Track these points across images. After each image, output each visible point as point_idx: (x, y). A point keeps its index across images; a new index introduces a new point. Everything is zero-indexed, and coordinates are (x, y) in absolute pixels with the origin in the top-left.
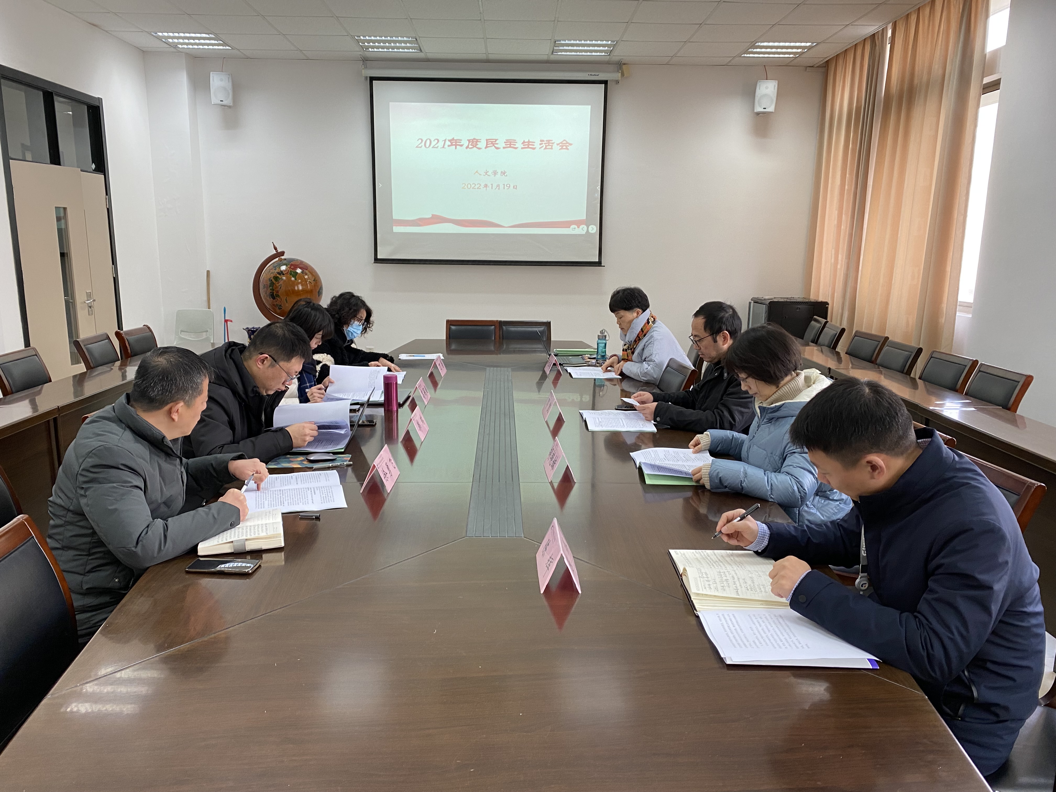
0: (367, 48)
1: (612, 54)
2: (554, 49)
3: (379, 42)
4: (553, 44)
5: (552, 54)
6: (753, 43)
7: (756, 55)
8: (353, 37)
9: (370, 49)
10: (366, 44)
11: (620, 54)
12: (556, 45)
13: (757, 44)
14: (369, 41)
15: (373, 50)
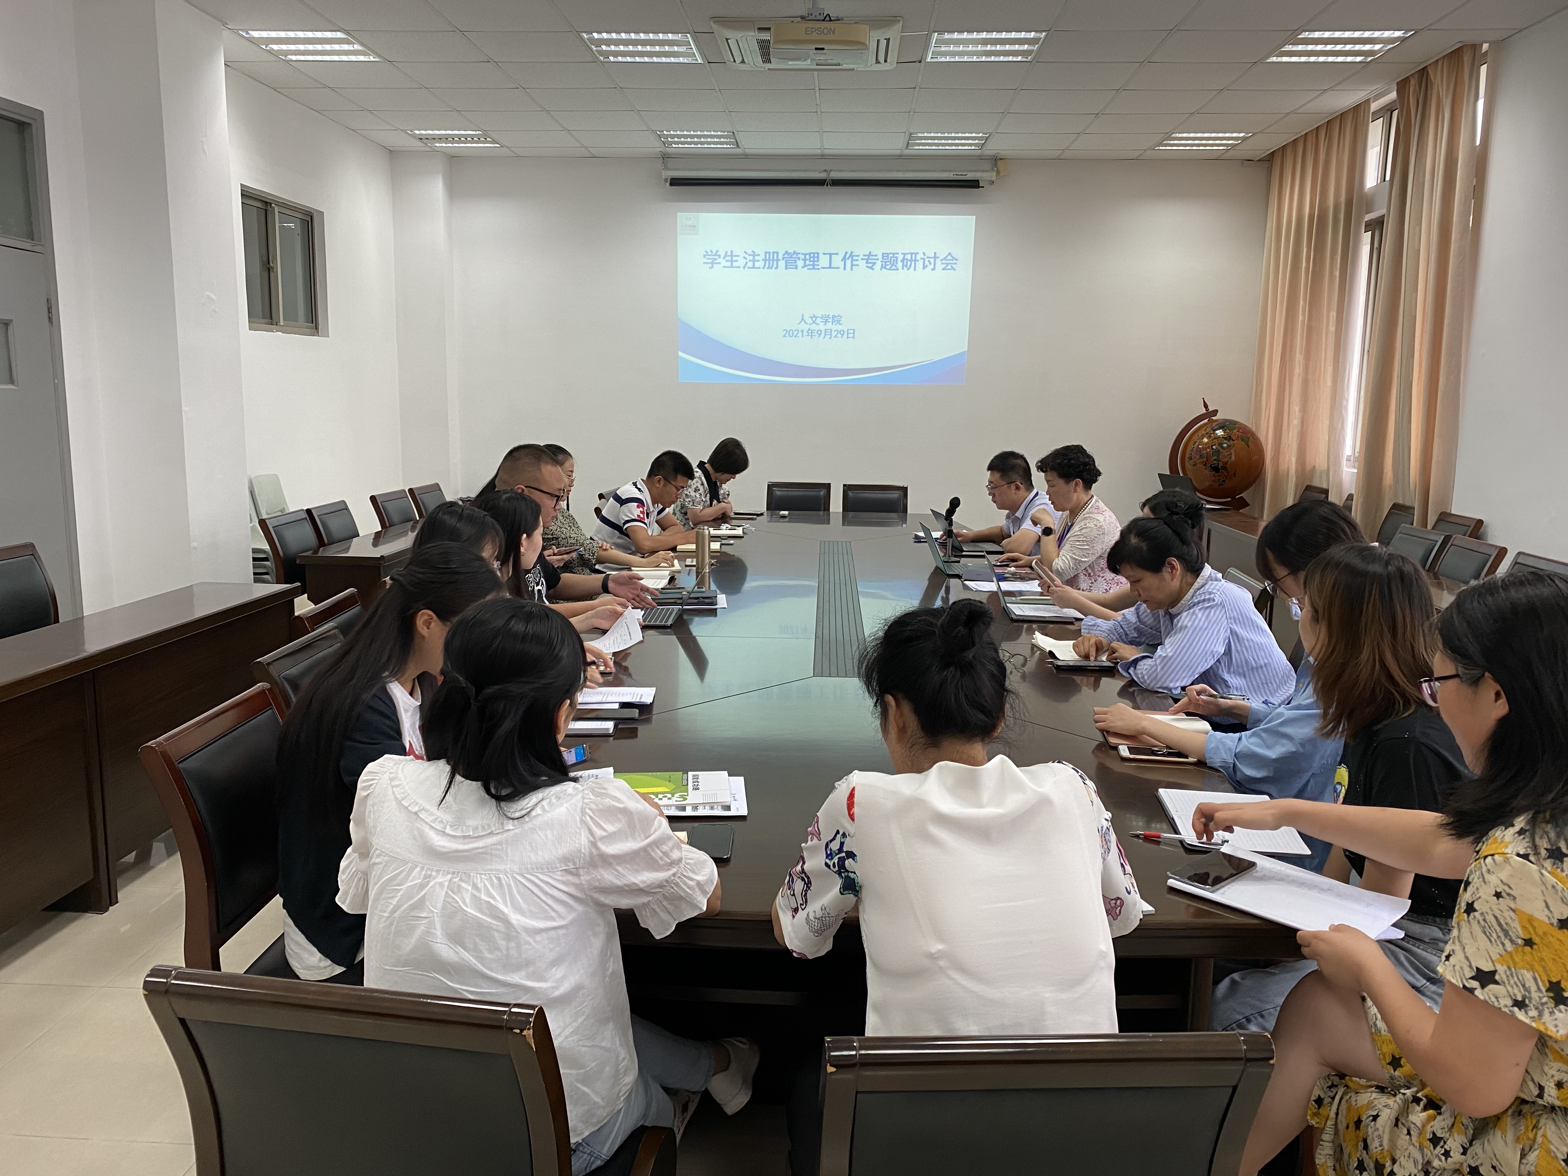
0: (671, 143)
1: (984, 148)
2: (908, 143)
3: (686, 137)
4: (907, 137)
5: (907, 148)
6: (1168, 135)
7: (1174, 148)
8: (654, 132)
9: (674, 146)
10: (669, 139)
11: (994, 147)
12: (912, 138)
13: (1174, 135)
14: (673, 137)
15: (677, 146)
